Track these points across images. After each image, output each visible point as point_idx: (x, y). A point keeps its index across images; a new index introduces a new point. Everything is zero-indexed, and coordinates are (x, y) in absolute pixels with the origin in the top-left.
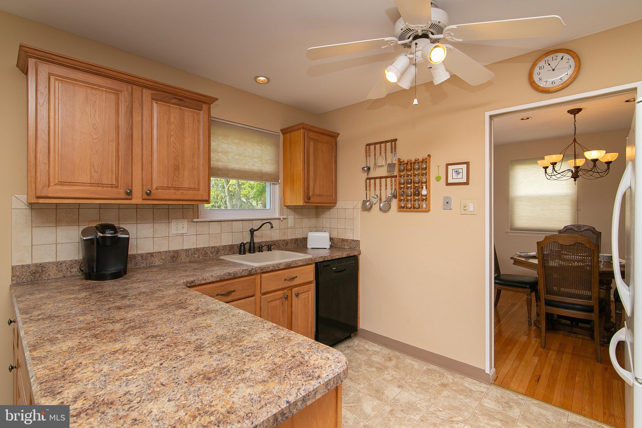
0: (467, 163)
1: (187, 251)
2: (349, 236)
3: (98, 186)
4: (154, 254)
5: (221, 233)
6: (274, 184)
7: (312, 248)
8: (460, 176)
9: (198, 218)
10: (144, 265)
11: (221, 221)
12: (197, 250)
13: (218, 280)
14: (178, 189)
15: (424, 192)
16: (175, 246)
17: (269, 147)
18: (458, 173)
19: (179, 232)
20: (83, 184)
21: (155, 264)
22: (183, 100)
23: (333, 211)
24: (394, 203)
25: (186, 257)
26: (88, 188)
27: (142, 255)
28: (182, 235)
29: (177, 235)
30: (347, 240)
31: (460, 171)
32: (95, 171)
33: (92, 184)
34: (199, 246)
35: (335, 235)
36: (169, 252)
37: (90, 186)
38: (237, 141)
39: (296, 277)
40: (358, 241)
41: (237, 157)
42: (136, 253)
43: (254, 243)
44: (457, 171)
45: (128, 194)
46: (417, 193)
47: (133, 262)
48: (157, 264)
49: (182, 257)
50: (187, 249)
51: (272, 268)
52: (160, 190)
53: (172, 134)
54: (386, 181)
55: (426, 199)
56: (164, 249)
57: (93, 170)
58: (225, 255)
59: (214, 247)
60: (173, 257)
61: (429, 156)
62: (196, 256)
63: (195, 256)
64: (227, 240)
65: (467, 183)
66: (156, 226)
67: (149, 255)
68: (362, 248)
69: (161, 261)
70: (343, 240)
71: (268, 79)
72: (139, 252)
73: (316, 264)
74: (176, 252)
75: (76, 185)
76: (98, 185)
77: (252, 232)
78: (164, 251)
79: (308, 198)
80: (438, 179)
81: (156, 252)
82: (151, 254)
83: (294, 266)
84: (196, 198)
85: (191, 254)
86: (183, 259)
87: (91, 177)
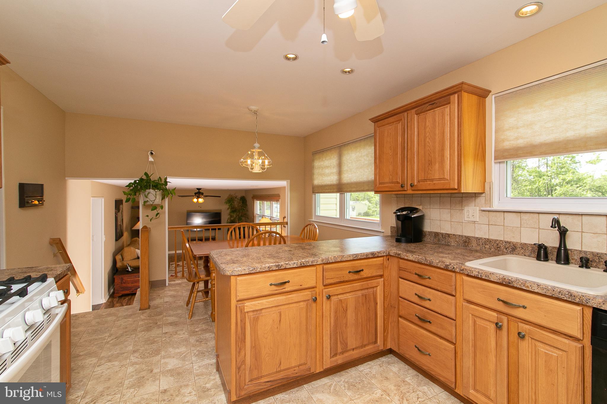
1: (478, 239)
3: (392, 183)
4: (451, 236)
5: (521, 227)
9: (491, 207)
10: (443, 242)
11: (520, 212)
14: (432, 180)
16: (468, 232)
19: (469, 220)
20: (387, 183)
21: (451, 244)
25: (477, 245)
26: (390, 185)
27: (442, 234)
28: (474, 222)
29: (469, 222)
33: (390, 183)
34: (492, 237)
36: (462, 236)
37: (390, 184)
39: (525, 308)
42: (440, 232)
43: (566, 250)
45: (402, 187)
47: (437, 238)
49: (472, 244)
50: (478, 238)
51: (477, 273)
52: (421, 183)
56: (459, 233)
58: (525, 255)
59: (510, 243)
60: (465, 242)
62: (487, 247)
63: (486, 246)
66: (452, 211)
67: (447, 236)
69: (456, 243)
72: (442, 232)
74: (468, 238)
75: (385, 184)
77: (562, 231)
78: (458, 235)
81: (452, 234)
82: (449, 235)
84: (445, 187)
85: (481, 243)
86: (474, 246)
87: (389, 178)
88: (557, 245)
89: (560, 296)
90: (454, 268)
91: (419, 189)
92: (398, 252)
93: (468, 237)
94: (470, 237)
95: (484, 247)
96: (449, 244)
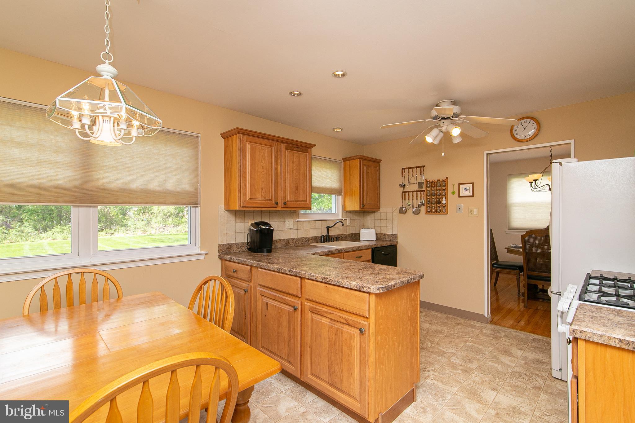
0: (473, 184)
1: (293, 239)
2: (390, 232)
3: (264, 200)
4: (277, 241)
5: (310, 229)
6: (338, 196)
7: (363, 240)
8: (468, 191)
9: (298, 219)
11: (310, 221)
12: (298, 239)
14: (297, 201)
15: (444, 202)
16: (287, 236)
17: (336, 171)
18: (466, 189)
19: (289, 228)
20: (258, 199)
22: (299, 148)
23: (377, 214)
24: (423, 209)
25: (292, 243)
26: (260, 201)
28: (291, 229)
30: (388, 235)
31: (468, 188)
32: (263, 192)
33: (261, 199)
34: (299, 237)
35: (379, 231)
36: (285, 239)
38: (318, 168)
39: (362, 256)
40: (396, 235)
41: (318, 179)
43: (329, 236)
44: (465, 188)
45: (276, 204)
46: (439, 202)
48: (279, 247)
49: (290, 243)
52: (289, 202)
53: (294, 168)
54: (417, 194)
55: (445, 206)
56: (282, 238)
58: (312, 243)
59: (307, 238)
60: (286, 243)
61: (447, 178)
62: (298, 243)
64: (313, 233)
65: (472, 196)
66: (278, 223)
68: (399, 240)
69: (280, 245)
70: (385, 235)
71: (342, 129)
73: (372, 249)
74: (288, 240)
75: (256, 200)
77: (328, 228)
79: (362, 205)
80: (453, 193)
83: (361, 249)
85: (295, 241)
87: (262, 195)
91: (288, 206)
94: (289, 239)
95: (296, 244)
96: (277, 247)
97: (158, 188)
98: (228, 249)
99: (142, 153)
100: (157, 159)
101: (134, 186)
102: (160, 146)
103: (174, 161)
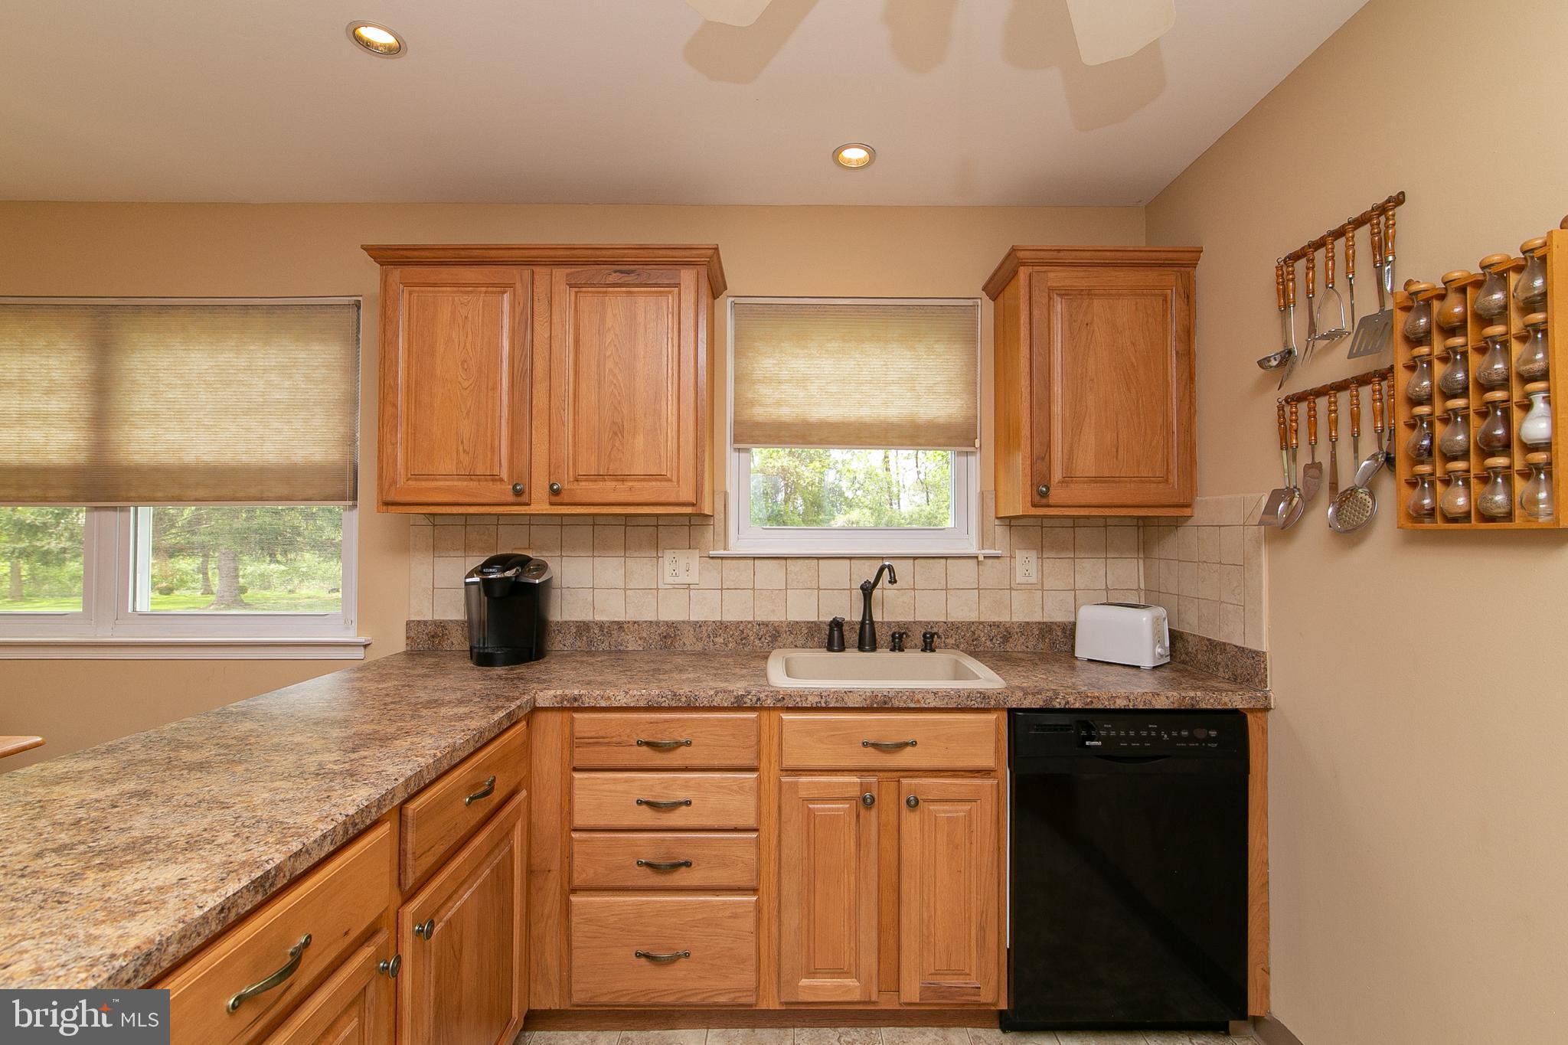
1: (698, 625)
2: (1233, 634)
3: (472, 480)
4: (626, 626)
5: (786, 589)
6: (967, 453)
9: (717, 549)
10: (605, 646)
11: (786, 558)
12: (722, 626)
13: (642, 704)
14: (622, 478)
15: (1537, 427)
16: (672, 612)
17: (940, 348)
19: (678, 580)
20: (447, 476)
21: (626, 647)
22: (633, 271)
25: (695, 640)
26: (456, 483)
27: (601, 626)
28: (688, 587)
29: (676, 586)
32: (464, 451)
33: (460, 477)
34: (728, 617)
36: (657, 623)
37: (459, 480)
38: (833, 345)
39: (914, 744)
41: (833, 388)
42: (591, 619)
46: (1504, 438)
47: (584, 638)
48: (630, 648)
49: (684, 640)
50: (698, 622)
51: (817, 699)
52: (584, 483)
53: (608, 354)
54: (1355, 400)
56: (649, 616)
57: (461, 449)
58: (796, 646)
59: (766, 624)
60: (665, 637)
62: (720, 640)
63: (716, 640)
64: (804, 608)
66: (630, 562)
67: (616, 627)
69: (639, 642)
71: (872, 153)
72: (598, 618)
73: (1011, 712)
74: (672, 625)
75: (437, 480)
76: (471, 476)
77: (867, 590)
78: (646, 622)
81: (629, 622)
82: (620, 626)
83: (902, 705)
84: (662, 499)
85: (706, 634)
86: (687, 643)
87: (459, 462)
88: (860, 619)
89: (970, 703)
90: (759, 699)
91: (577, 500)
92: (567, 692)
93: (673, 623)
94: (678, 622)
95: (712, 643)
96: (622, 648)
97: (244, 458)
98: (433, 637)
99: (211, 371)
100: (245, 383)
101: (190, 457)
102: (252, 348)
103: (287, 384)
